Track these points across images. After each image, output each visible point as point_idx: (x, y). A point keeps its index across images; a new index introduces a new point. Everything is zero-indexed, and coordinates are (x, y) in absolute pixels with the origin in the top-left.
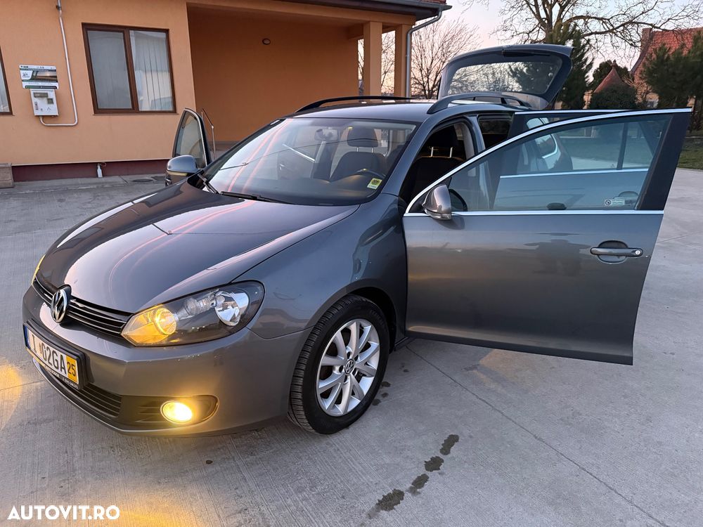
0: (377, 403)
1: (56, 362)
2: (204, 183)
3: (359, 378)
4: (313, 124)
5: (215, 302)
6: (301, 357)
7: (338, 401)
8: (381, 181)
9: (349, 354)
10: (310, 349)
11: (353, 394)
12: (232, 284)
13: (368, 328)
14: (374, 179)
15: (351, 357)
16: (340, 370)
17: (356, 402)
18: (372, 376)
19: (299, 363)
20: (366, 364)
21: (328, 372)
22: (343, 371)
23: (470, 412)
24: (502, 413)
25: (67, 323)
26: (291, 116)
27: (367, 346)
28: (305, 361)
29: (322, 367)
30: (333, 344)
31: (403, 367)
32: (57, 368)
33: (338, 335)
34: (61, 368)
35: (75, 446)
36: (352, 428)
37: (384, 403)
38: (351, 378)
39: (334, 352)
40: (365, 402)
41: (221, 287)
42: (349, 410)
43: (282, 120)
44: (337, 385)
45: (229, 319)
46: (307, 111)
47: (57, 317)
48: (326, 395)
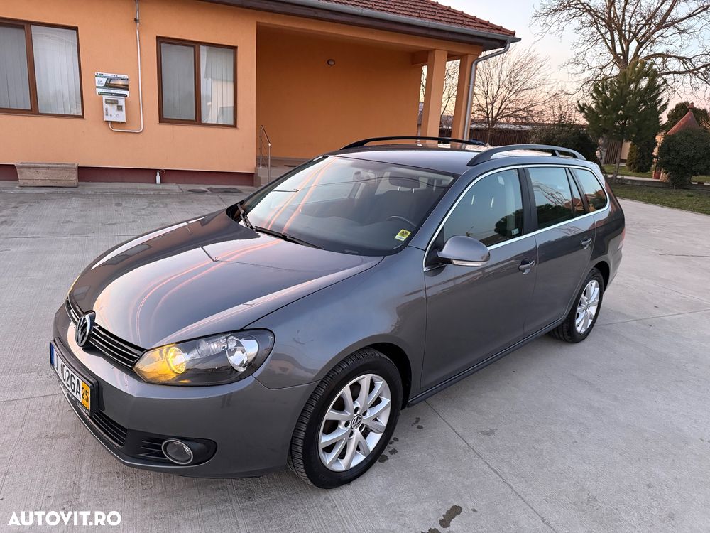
0: (384, 459)
1: (73, 386)
2: (241, 215)
3: (365, 434)
4: (353, 166)
5: (226, 346)
6: (304, 410)
7: (342, 456)
8: (409, 233)
9: (357, 409)
10: (314, 403)
11: (358, 449)
12: (243, 331)
13: (380, 384)
14: (402, 230)
15: (358, 413)
16: (346, 425)
17: (360, 458)
18: (380, 432)
19: (302, 415)
20: (376, 420)
21: (332, 426)
22: (349, 426)
23: (479, 482)
24: (512, 488)
25: (88, 348)
26: (334, 154)
27: (378, 401)
28: (308, 415)
29: (326, 421)
30: (341, 398)
31: (417, 422)
32: (73, 391)
33: (346, 391)
34: (77, 391)
35: (84, 467)
36: (353, 484)
37: (391, 460)
38: (357, 432)
39: (341, 406)
40: (370, 459)
41: (233, 332)
42: (352, 465)
43: (325, 157)
44: (340, 441)
45: (238, 364)
46: (349, 150)
47: (80, 341)
48: (329, 449)
